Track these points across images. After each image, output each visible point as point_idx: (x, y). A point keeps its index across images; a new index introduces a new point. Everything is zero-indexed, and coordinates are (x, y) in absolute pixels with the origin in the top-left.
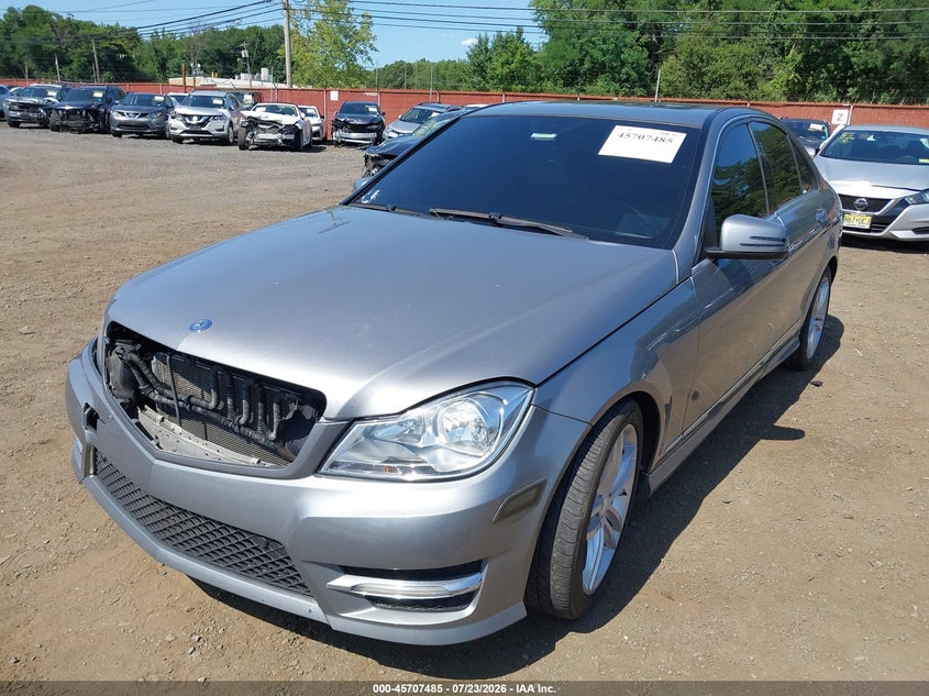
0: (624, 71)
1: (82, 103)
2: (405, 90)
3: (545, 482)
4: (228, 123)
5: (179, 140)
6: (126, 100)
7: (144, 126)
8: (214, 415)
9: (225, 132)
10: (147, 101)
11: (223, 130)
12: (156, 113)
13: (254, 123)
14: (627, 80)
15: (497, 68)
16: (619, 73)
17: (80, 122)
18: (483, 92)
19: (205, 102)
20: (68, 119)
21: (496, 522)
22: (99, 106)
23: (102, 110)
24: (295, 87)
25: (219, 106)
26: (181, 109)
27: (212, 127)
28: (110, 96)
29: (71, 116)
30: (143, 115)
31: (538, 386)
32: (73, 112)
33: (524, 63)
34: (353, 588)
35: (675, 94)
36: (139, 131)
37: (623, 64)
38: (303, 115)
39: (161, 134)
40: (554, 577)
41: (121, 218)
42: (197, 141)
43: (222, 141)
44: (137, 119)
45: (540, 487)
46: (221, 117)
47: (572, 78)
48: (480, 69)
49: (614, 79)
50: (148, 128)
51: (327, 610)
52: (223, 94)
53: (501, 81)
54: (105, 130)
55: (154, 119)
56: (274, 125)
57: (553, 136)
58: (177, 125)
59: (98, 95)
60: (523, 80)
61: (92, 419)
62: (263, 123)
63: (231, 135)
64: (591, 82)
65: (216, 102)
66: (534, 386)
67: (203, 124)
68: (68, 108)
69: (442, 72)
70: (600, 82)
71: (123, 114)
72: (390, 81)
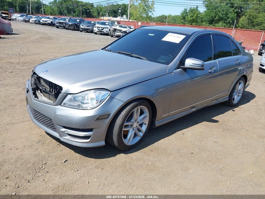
0: (228, 20)
1: (74, 23)
2: (164, 23)
3: (110, 114)
4: (109, 29)
5: (96, 33)
6: (85, 22)
7: (88, 29)
8: (49, 92)
9: (108, 32)
10: (90, 23)
11: (107, 31)
12: (91, 26)
13: (115, 30)
14: (229, 23)
15: (189, 18)
16: (227, 21)
17: (72, 28)
18: (184, 25)
19: (104, 24)
20: (70, 27)
21: (95, 120)
22: (78, 24)
23: (79, 25)
24: (130, 21)
25: (107, 25)
26: (97, 25)
27: (105, 31)
28: (81, 21)
29: (71, 26)
30: (88, 26)
31: (112, 91)
32: (72, 25)
33: (197, 17)
34: (65, 131)
35: (243, 28)
36: (87, 31)
37: (228, 18)
38: (129, 28)
39: (92, 32)
40: (114, 137)
41: (71, 52)
42: (101, 34)
43: (107, 34)
44: (86, 27)
45: (109, 115)
46: (107, 28)
47: (212, 22)
48: (184, 18)
49: (225, 23)
50: (89, 30)
51: (60, 136)
52: (109, 22)
53: (190, 21)
54: (78, 30)
55: (90, 28)
56: (120, 31)
57: (153, 35)
58: (96, 30)
59: (78, 21)
60: (196, 22)
61: (28, 91)
62: (118, 30)
63: (109, 33)
64: (217, 23)
65: (107, 24)
66: (111, 91)
67: (102, 30)
68: (70, 24)
69: (175, 18)
70: (220, 23)
71: (83, 26)
72: (160, 20)
